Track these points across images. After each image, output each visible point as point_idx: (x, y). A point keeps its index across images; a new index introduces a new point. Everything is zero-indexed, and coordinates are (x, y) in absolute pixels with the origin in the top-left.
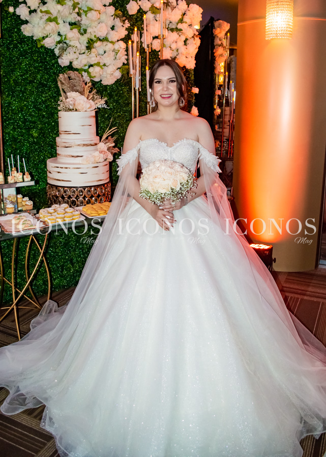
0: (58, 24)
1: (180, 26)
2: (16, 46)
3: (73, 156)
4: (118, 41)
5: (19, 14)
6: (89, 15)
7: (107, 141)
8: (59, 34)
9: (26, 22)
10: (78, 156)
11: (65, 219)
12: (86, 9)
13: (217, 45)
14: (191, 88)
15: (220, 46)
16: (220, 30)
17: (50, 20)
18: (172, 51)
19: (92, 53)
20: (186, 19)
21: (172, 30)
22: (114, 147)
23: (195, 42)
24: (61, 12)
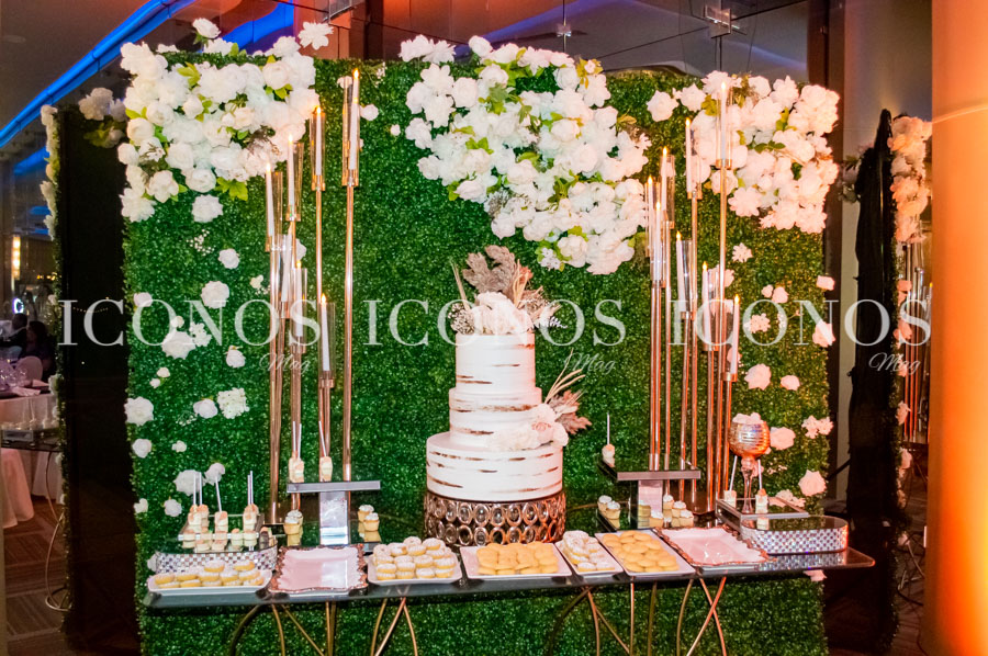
0: (490, 152)
1: (779, 138)
2: (408, 201)
3: (472, 432)
4: (625, 178)
5: (411, 139)
6: (556, 128)
7: (560, 399)
8: (494, 172)
9: (427, 152)
10: (483, 433)
11: (399, 574)
12: (550, 118)
13: (898, 174)
14: (815, 277)
15: (906, 176)
16: (907, 140)
17: (473, 145)
18: (760, 195)
19: (561, 208)
20: (794, 120)
21: (760, 148)
22: (578, 414)
23: (818, 172)
24: (495, 127)
